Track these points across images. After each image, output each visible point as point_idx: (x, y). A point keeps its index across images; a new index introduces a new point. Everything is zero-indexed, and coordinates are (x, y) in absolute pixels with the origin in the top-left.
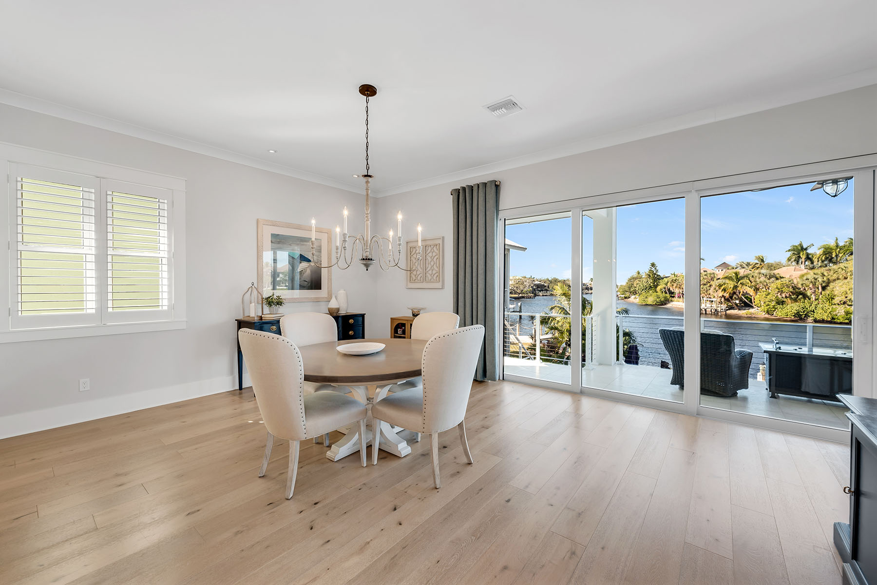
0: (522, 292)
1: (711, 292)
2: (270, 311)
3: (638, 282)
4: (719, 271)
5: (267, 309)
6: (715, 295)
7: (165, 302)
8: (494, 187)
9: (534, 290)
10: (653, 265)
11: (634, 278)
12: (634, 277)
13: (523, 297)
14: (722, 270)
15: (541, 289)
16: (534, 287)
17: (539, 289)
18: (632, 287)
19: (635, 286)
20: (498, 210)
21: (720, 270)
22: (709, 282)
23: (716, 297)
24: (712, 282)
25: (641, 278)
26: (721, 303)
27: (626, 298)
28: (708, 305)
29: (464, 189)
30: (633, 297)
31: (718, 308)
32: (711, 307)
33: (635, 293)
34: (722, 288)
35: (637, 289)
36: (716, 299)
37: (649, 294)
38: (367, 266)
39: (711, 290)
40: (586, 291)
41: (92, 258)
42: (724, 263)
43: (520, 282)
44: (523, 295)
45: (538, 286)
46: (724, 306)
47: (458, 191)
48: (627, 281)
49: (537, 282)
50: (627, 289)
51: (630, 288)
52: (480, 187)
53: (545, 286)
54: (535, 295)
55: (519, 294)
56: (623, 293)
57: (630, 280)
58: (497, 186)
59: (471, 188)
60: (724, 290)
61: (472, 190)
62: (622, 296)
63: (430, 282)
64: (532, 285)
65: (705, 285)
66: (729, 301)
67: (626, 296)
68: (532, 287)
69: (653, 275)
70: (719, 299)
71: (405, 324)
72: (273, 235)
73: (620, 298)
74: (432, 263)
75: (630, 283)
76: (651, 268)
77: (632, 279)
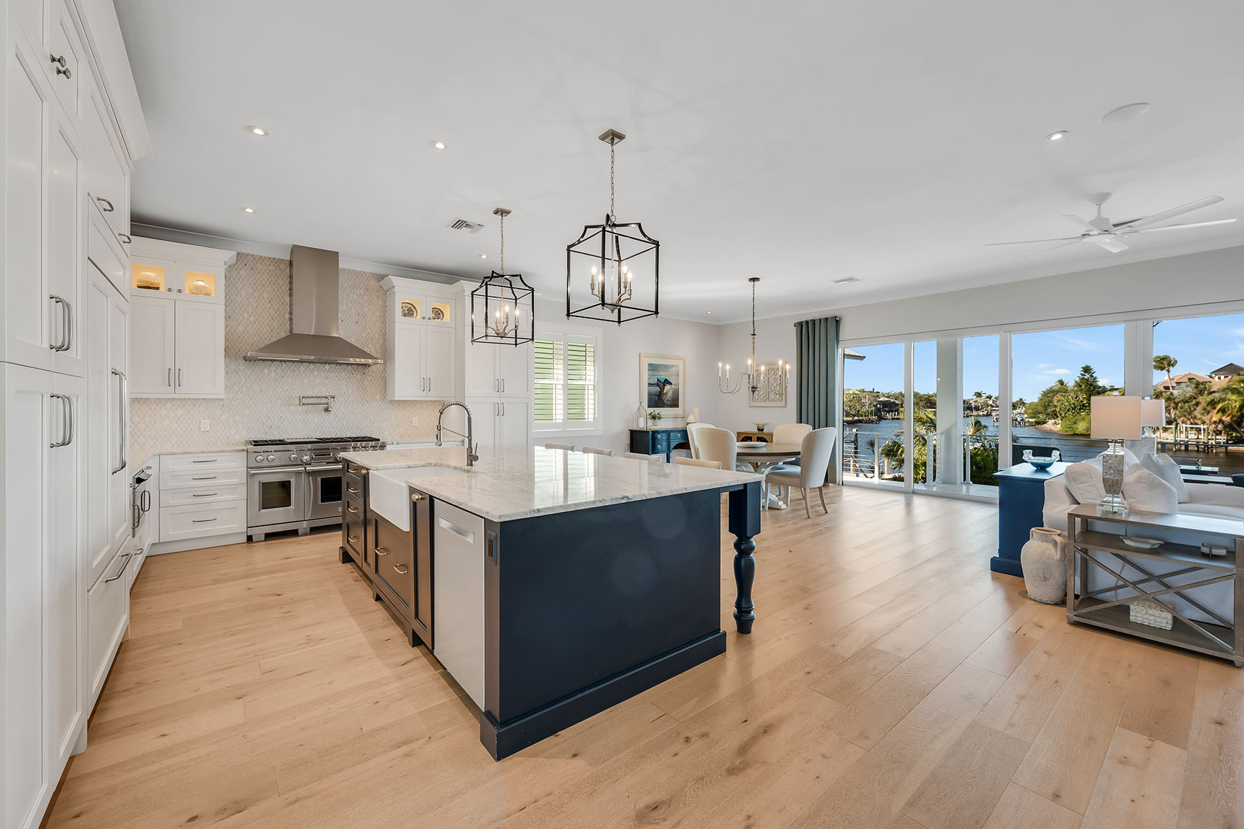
0: (858, 414)
1: (1197, 413)
2: (653, 423)
3: (1060, 398)
4: (1219, 378)
5: (650, 422)
6: (1206, 418)
7: (591, 416)
8: (835, 322)
9: (879, 410)
10: (1087, 369)
11: (1053, 391)
12: (1054, 388)
13: (860, 421)
14: (1225, 377)
15: (888, 408)
16: (878, 406)
17: (887, 409)
18: (1049, 405)
19: (1056, 404)
20: (838, 341)
21: (1222, 377)
22: (1195, 398)
23: (1208, 422)
24: (1201, 397)
25: (1066, 391)
26: (1218, 433)
27: (1038, 423)
28: (1192, 436)
29: (807, 322)
30: (1051, 422)
31: (1210, 442)
32: (1198, 438)
33: (1055, 415)
34: (1219, 406)
35: (1058, 410)
36: (1206, 427)
37: (1080, 418)
38: (753, 392)
39: (1196, 411)
40: (968, 411)
41: (561, 387)
42: (1231, 364)
43: (857, 398)
44: (860, 418)
45: (885, 404)
46: (1222, 439)
47: (801, 323)
48: (1040, 396)
49: (882, 399)
50: (1040, 408)
51: (1046, 407)
52: (822, 321)
53: (897, 405)
54: (881, 418)
55: (854, 416)
56: (1033, 415)
57: (1045, 394)
58: (837, 322)
59: (814, 321)
60: (1223, 411)
61: (814, 323)
62: (1031, 420)
63: (773, 401)
64: (875, 403)
65: (1187, 402)
66: (1234, 430)
67: (1038, 420)
68: (874, 406)
69: (1086, 386)
70: (1213, 426)
71: (751, 437)
72: (650, 365)
73: (1027, 424)
74: (775, 385)
75: (1047, 399)
76: (1081, 374)
77: (1049, 394)
